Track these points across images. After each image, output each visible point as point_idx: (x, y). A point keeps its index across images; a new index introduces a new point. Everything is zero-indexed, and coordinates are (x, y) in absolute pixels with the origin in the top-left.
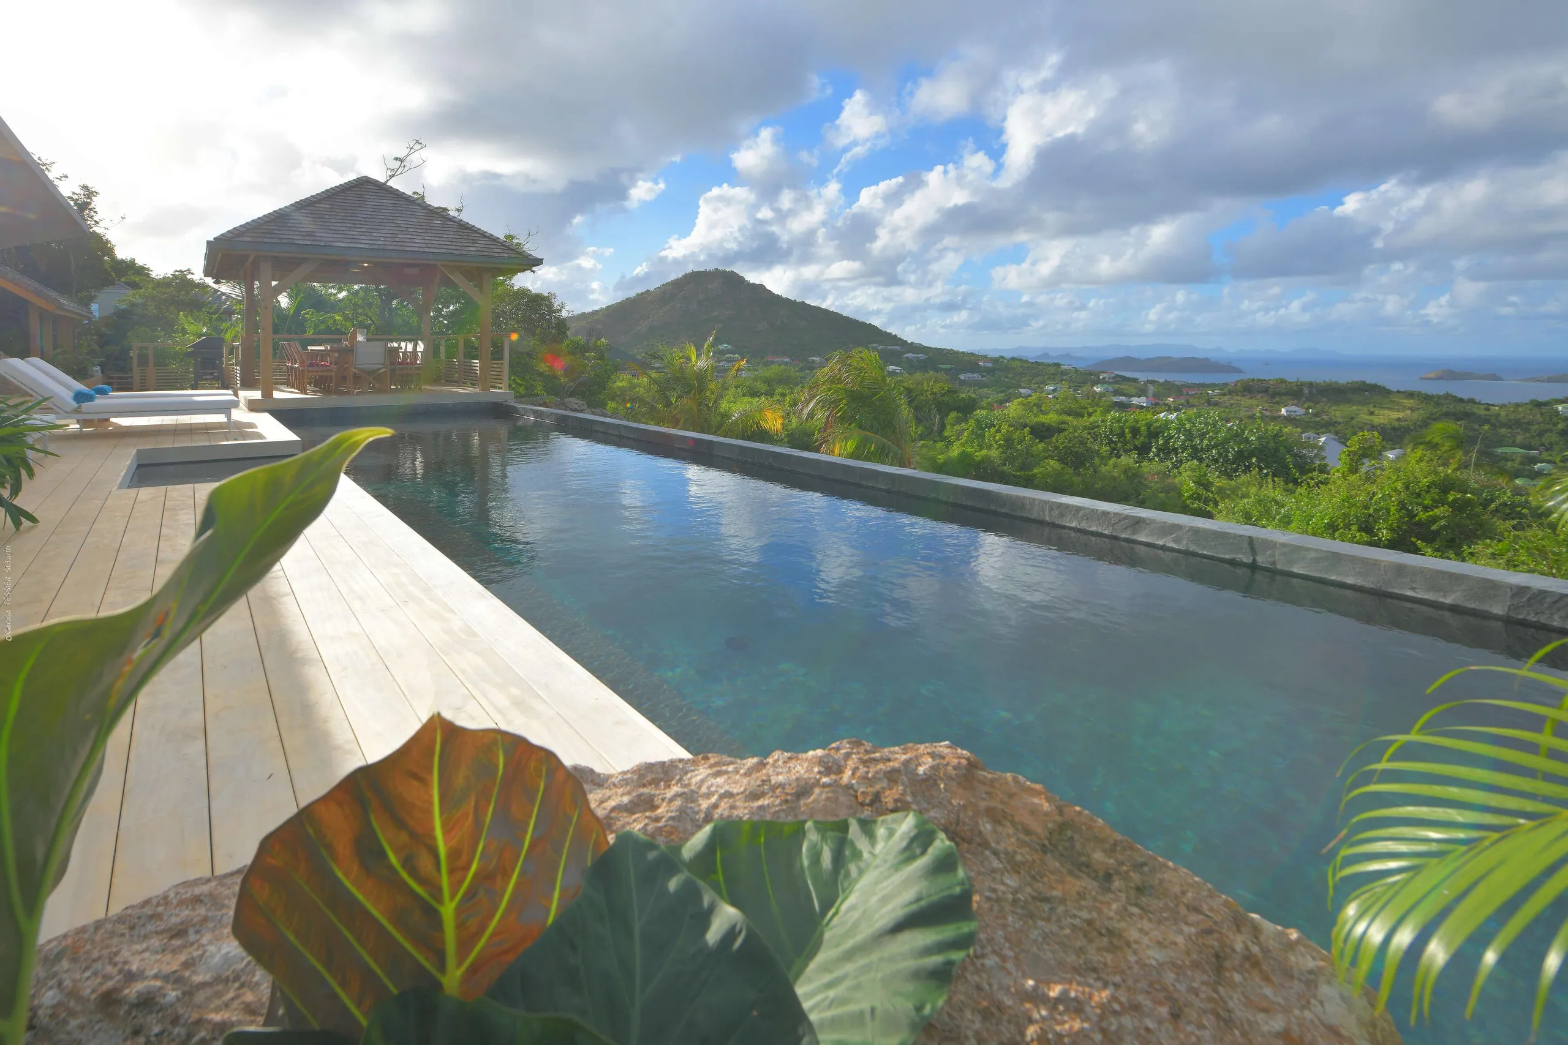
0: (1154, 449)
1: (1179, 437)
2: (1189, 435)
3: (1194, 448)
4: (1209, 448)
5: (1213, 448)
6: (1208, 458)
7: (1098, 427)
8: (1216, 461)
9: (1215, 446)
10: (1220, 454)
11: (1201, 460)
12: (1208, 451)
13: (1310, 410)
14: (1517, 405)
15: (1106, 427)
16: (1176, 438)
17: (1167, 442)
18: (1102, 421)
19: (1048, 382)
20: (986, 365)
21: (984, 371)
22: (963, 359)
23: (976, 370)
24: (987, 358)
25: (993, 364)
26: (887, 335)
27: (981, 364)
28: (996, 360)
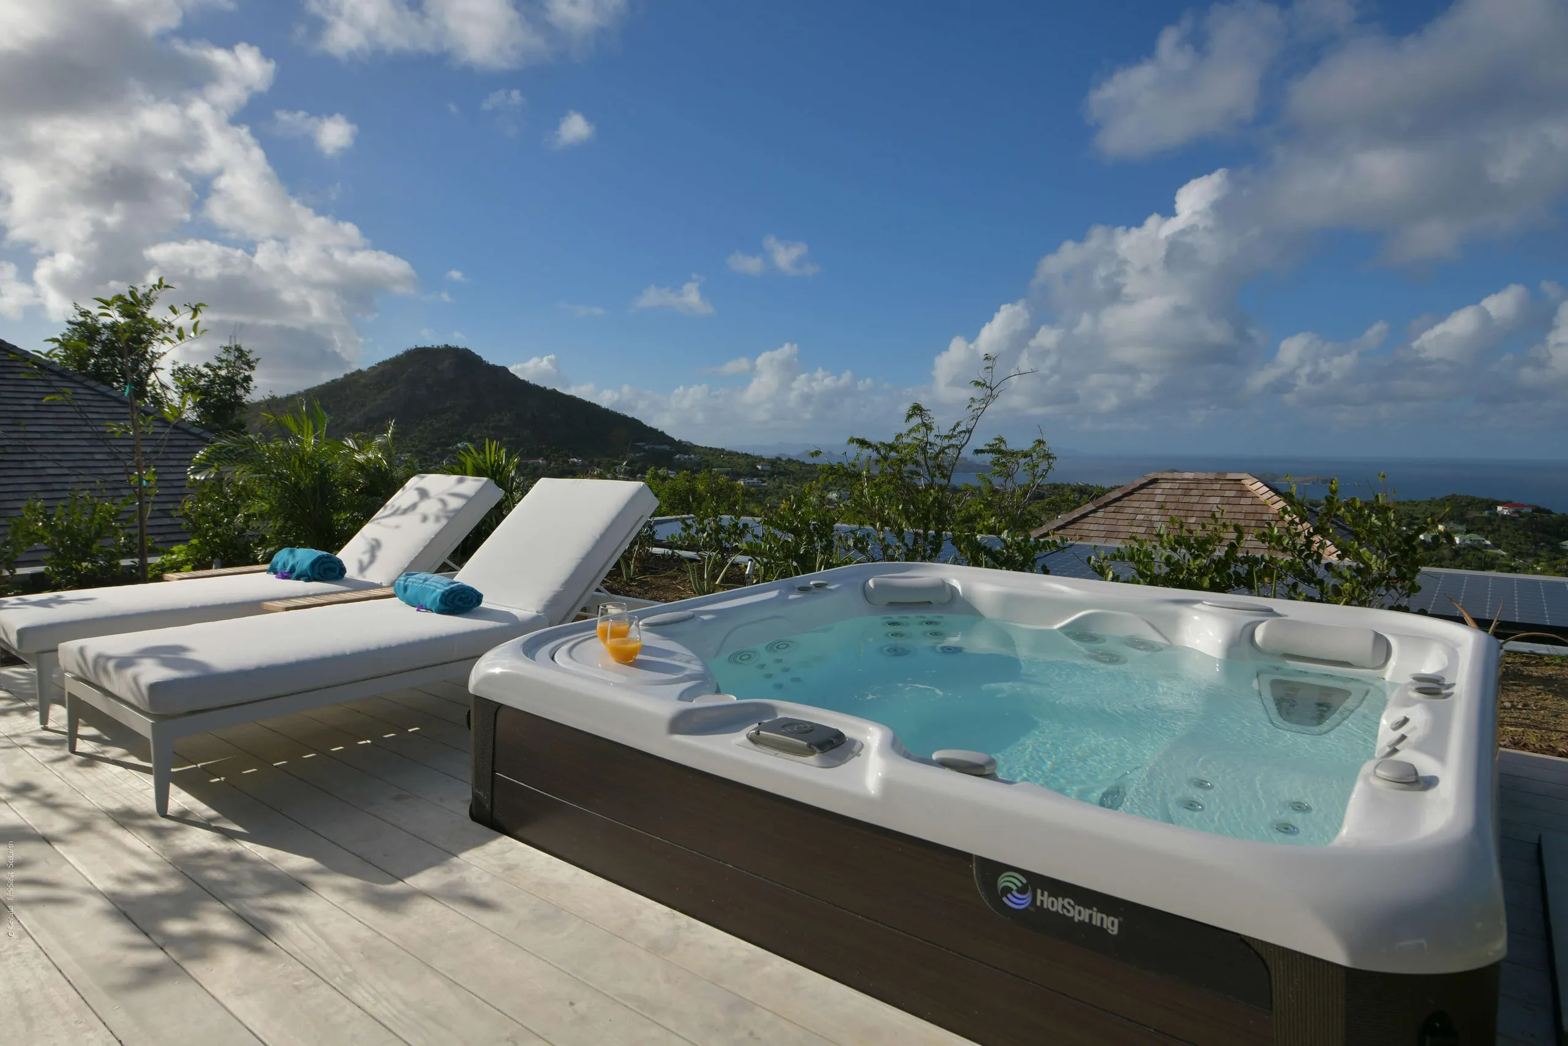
20: (766, 468)
21: (763, 476)
22: (740, 461)
23: (754, 473)
24: (763, 459)
25: (772, 466)
26: (653, 432)
27: (759, 467)
28: (774, 462)
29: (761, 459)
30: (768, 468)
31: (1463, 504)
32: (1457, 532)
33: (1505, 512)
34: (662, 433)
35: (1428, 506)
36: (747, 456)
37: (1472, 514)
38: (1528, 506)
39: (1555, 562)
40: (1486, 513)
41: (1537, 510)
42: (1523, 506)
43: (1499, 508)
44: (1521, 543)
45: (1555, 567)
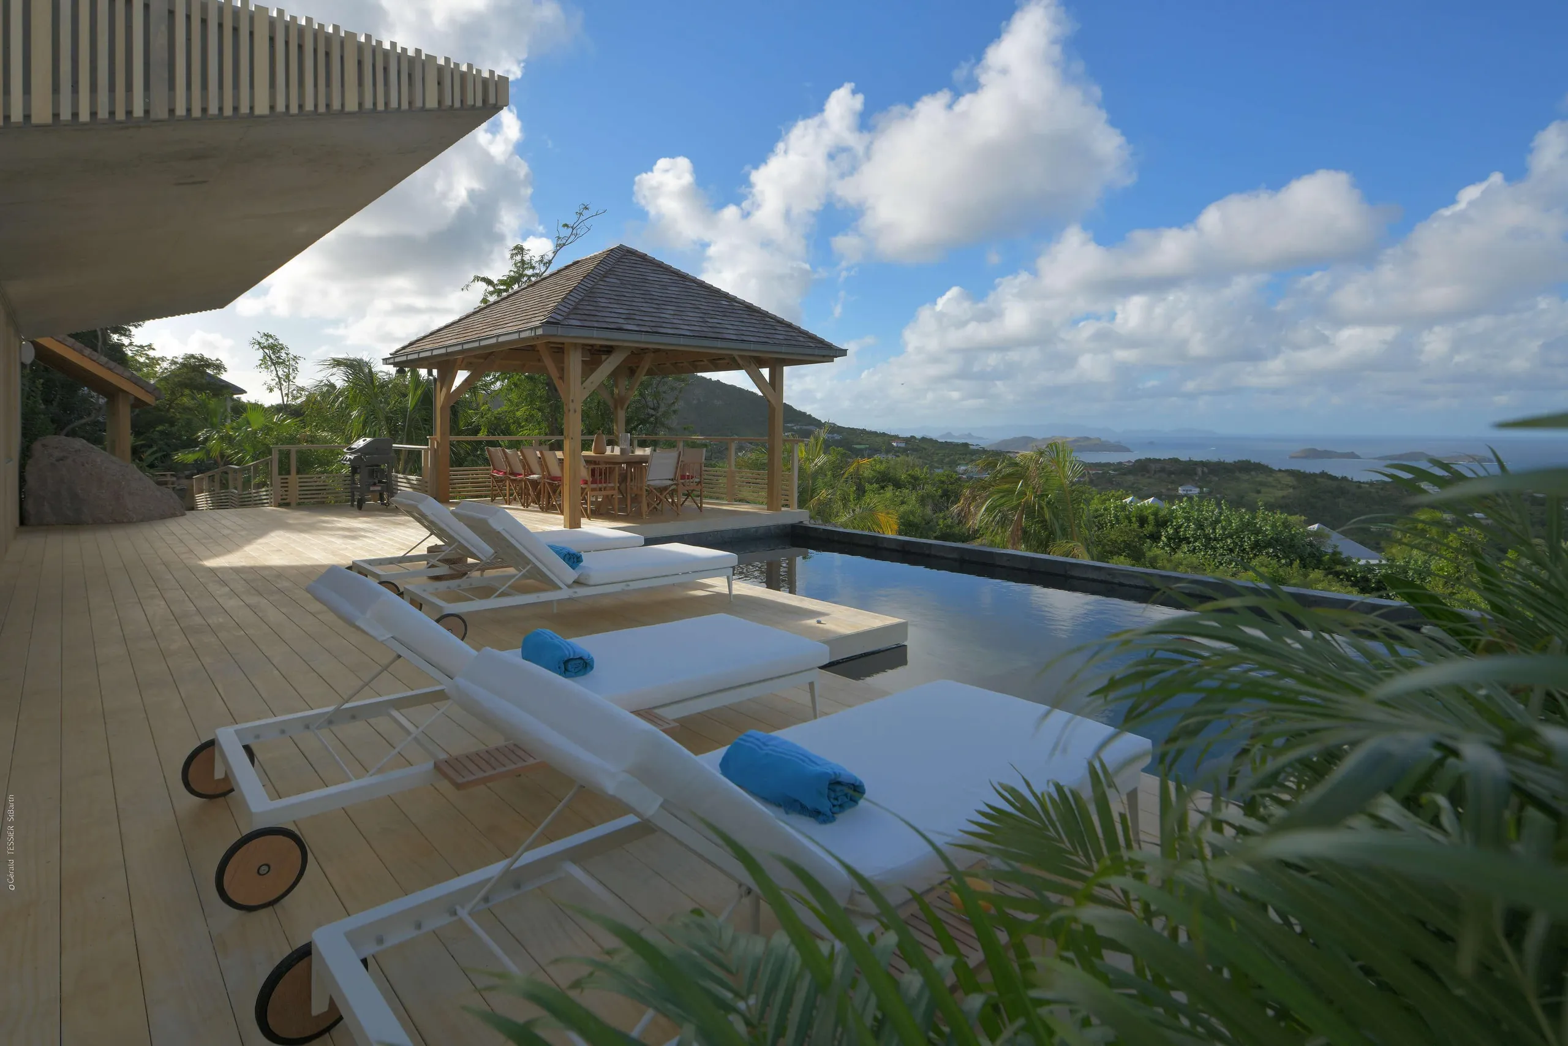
0: (1163, 538)
1: (1188, 526)
2: (1200, 526)
3: (1208, 539)
5: (1227, 538)
6: (1223, 547)
7: (1101, 515)
8: (1231, 551)
11: (1214, 549)
12: (1222, 540)
13: (1204, 489)
15: (1110, 514)
16: (1186, 527)
17: (1177, 531)
18: (1105, 509)
19: (959, 462)
20: (900, 445)
21: (898, 452)
22: (877, 439)
23: (890, 450)
24: (899, 438)
25: (906, 443)
26: (803, 415)
27: (895, 444)
28: (910, 440)
29: (896, 438)
30: (903, 445)
34: (810, 416)
36: (884, 434)
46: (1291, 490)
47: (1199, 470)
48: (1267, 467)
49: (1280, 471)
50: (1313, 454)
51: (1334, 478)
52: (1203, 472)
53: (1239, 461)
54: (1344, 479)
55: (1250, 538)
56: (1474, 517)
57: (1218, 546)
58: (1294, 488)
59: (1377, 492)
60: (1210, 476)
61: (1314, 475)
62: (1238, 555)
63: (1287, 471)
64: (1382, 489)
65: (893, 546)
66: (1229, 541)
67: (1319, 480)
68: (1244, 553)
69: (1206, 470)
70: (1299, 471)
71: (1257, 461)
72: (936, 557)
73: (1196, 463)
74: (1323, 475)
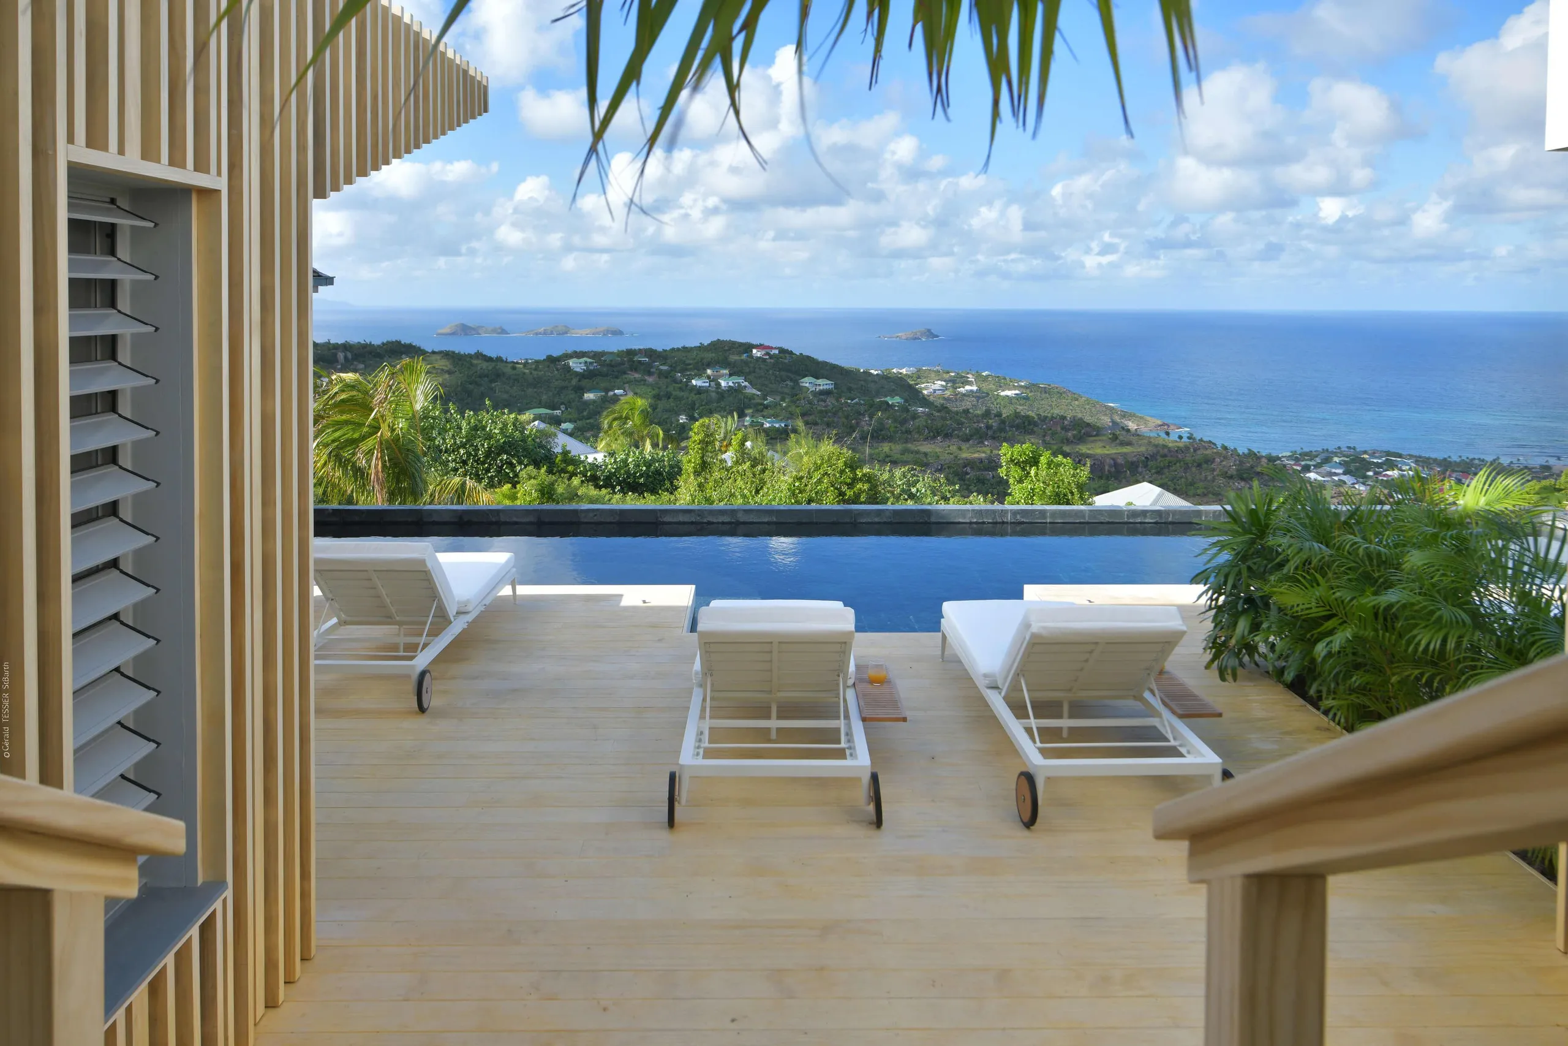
4: (455, 449)
6: (454, 460)
8: (465, 463)
9: (463, 446)
10: (469, 454)
12: (453, 451)
14: (537, 362)
31: (726, 348)
32: (722, 376)
33: (759, 354)
35: (698, 352)
37: (734, 358)
38: (775, 348)
39: (795, 398)
40: (744, 356)
41: (782, 351)
42: (772, 348)
43: (754, 351)
44: (771, 383)
45: (795, 402)
46: (447, 376)
47: (341, 356)
48: (419, 348)
49: (434, 352)
50: (465, 330)
51: (489, 359)
52: (346, 358)
53: (388, 342)
54: (499, 359)
55: (484, 445)
56: (615, 394)
57: (450, 458)
58: (449, 372)
59: (531, 373)
60: (355, 363)
61: (470, 356)
62: (472, 466)
63: (440, 352)
64: (535, 369)
65: (447, 519)
66: (462, 451)
67: (475, 362)
68: (478, 464)
69: (349, 355)
70: (453, 352)
71: (408, 342)
72: (506, 523)
73: (337, 347)
74: (479, 355)
